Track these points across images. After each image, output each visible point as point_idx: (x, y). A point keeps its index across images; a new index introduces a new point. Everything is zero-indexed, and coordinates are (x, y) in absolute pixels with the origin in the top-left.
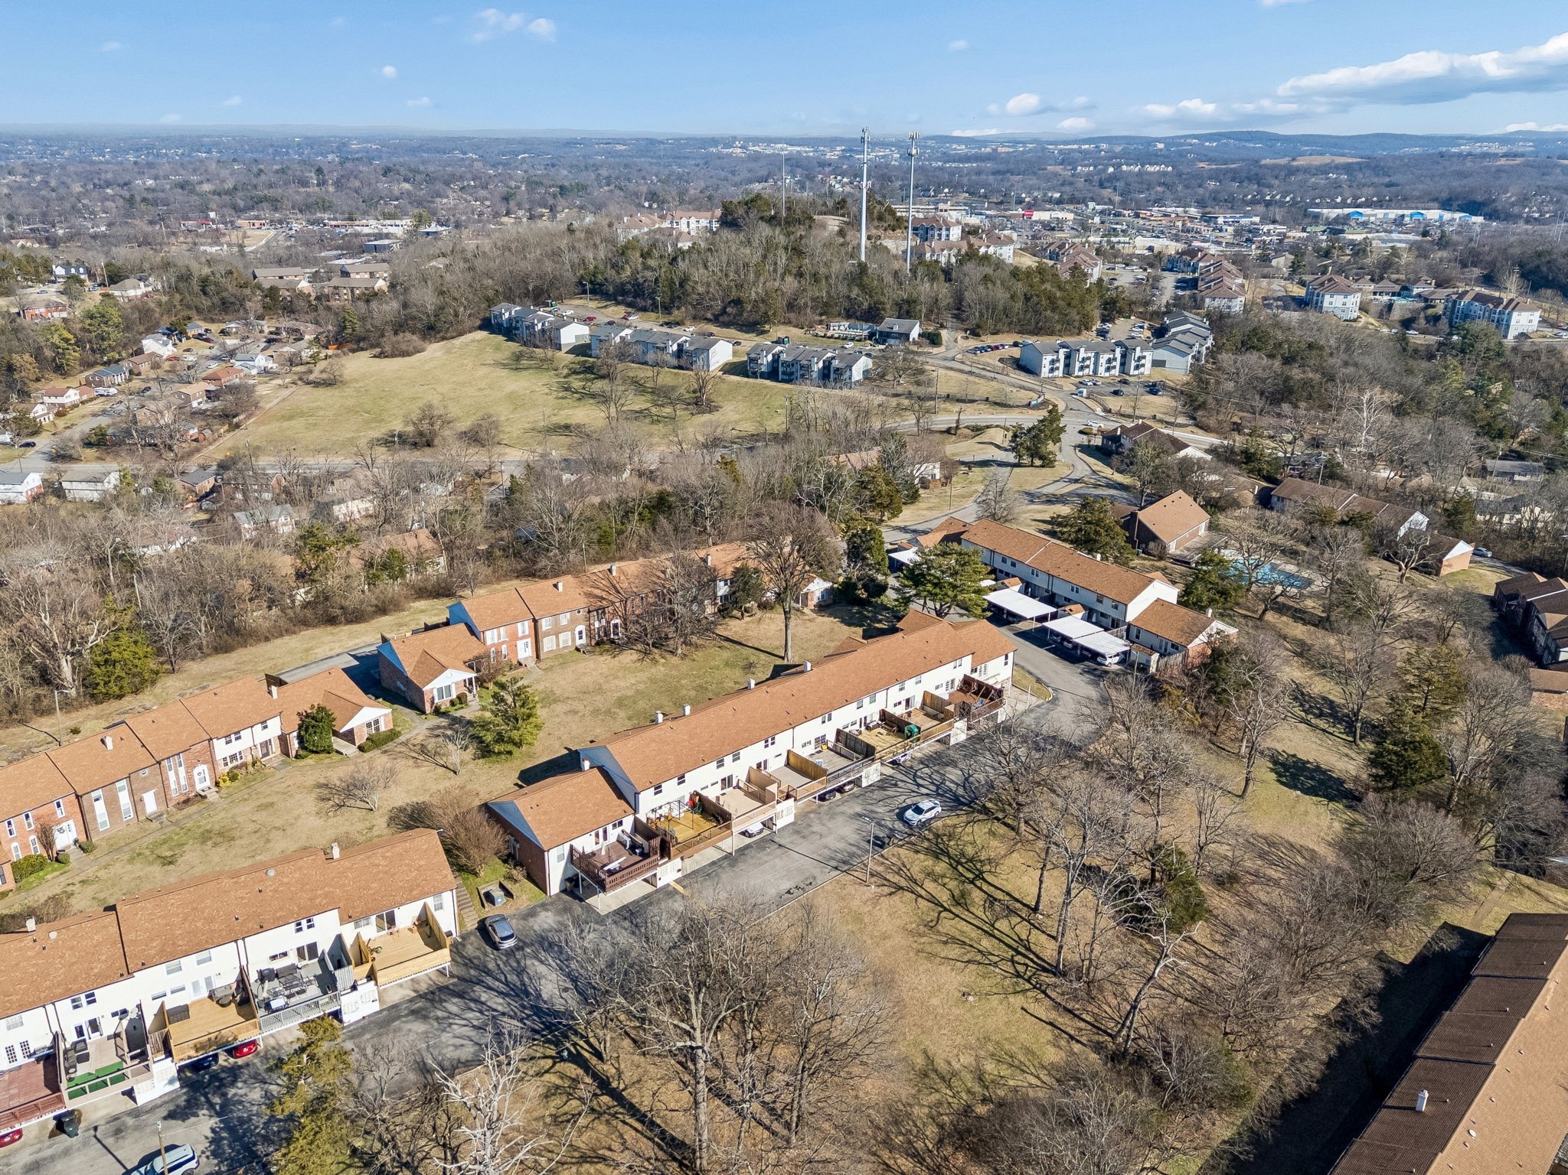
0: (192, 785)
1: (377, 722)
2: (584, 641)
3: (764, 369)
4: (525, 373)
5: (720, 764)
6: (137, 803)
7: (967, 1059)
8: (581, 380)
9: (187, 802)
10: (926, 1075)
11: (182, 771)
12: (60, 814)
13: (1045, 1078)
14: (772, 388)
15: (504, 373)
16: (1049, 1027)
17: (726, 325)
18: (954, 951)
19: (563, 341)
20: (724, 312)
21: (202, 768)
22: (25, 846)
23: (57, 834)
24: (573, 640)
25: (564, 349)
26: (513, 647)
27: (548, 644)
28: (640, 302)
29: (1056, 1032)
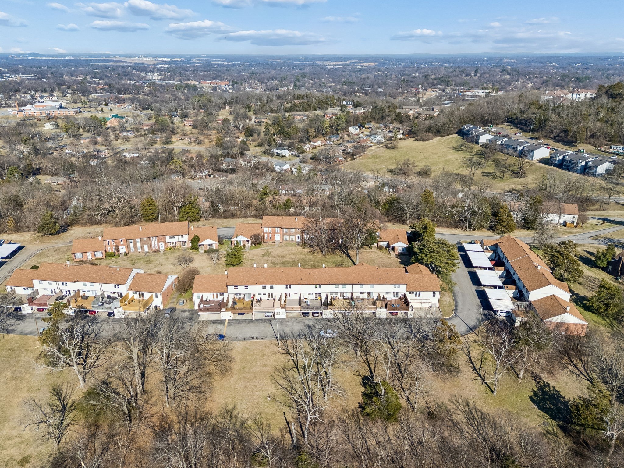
0: (159, 247)
1: (212, 245)
2: (300, 240)
3: (556, 162)
4: (460, 152)
5: (264, 287)
6: (142, 247)
7: (245, 416)
8: (478, 157)
9: (155, 251)
10: (227, 413)
11: (156, 242)
12: (122, 243)
13: (264, 438)
14: (556, 171)
15: (452, 151)
16: (286, 423)
17: (558, 141)
18: (284, 382)
19: (480, 141)
20: (558, 136)
21: (162, 244)
22: (112, 249)
23: (120, 249)
24: (296, 239)
25: (480, 145)
26: (273, 236)
27: (286, 237)
28: (525, 128)
29: (287, 426)
